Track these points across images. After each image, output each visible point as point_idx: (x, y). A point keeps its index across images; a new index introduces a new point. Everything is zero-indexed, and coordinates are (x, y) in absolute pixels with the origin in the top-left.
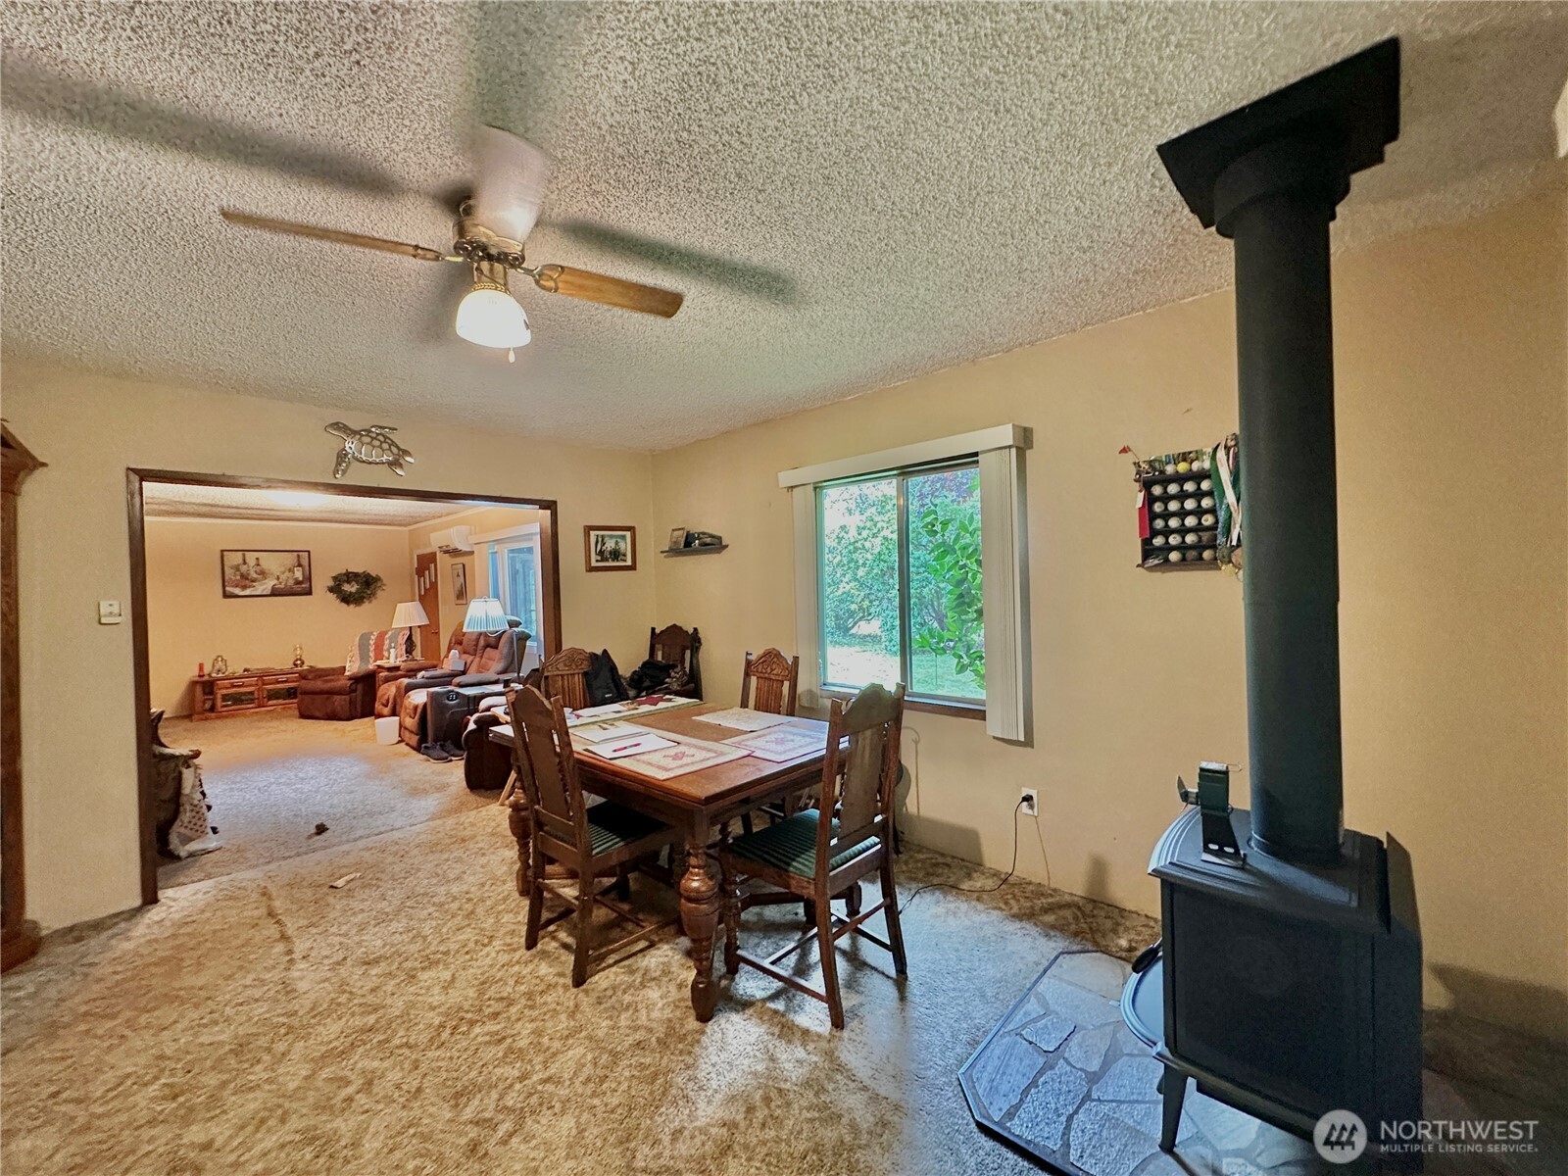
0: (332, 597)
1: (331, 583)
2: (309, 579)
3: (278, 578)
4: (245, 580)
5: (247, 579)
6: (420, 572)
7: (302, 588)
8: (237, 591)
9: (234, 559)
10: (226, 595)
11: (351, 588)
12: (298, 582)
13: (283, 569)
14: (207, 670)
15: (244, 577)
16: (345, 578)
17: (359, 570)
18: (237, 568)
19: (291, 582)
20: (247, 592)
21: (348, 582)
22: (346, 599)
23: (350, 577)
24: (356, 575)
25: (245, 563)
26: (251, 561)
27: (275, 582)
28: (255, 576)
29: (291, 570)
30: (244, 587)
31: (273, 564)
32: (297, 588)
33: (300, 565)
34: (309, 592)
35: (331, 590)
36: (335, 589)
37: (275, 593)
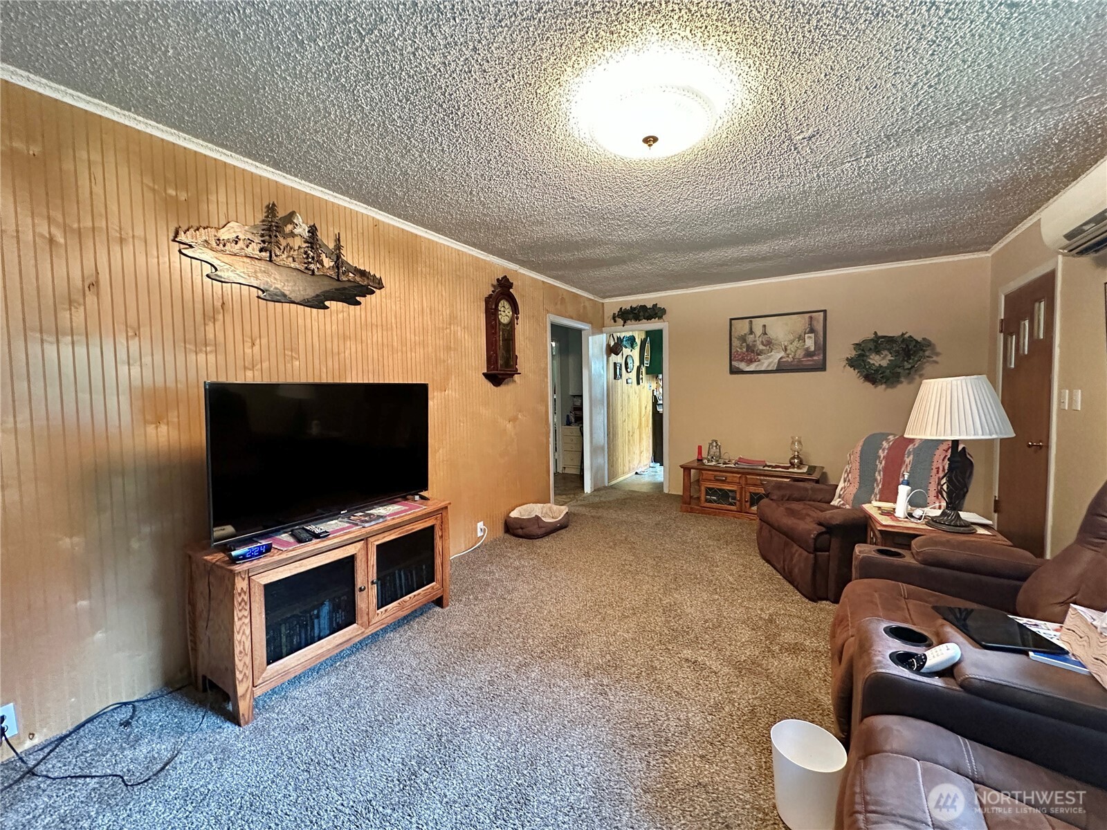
0: (852, 373)
1: (853, 353)
2: (824, 349)
3: (786, 350)
4: (752, 353)
5: (753, 352)
6: (1010, 327)
7: (815, 362)
8: (743, 366)
9: (742, 328)
10: (734, 371)
11: (879, 360)
12: (809, 354)
13: (792, 337)
14: (704, 454)
15: (751, 349)
16: (871, 345)
17: (894, 332)
18: (743, 339)
19: (800, 353)
20: (752, 367)
21: (878, 352)
22: (873, 377)
23: (879, 343)
24: (890, 340)
25: (751, 332)
26: (758, 331)
27: (782, 354)
28: (761, 347)
29: (801, 338)
30: (750, 361)
31: (780, 330)
32: (808, 362)
33: (812, 331)
34: (822, 367)
35: (852, 363)
36: (858, 362)
37: (782, 368)
